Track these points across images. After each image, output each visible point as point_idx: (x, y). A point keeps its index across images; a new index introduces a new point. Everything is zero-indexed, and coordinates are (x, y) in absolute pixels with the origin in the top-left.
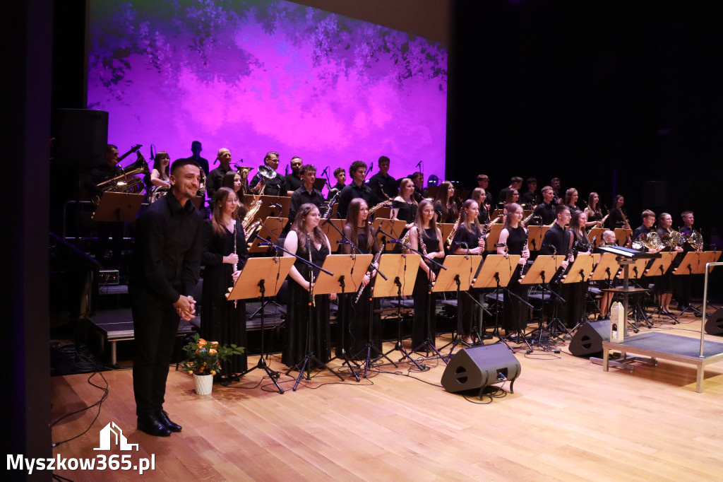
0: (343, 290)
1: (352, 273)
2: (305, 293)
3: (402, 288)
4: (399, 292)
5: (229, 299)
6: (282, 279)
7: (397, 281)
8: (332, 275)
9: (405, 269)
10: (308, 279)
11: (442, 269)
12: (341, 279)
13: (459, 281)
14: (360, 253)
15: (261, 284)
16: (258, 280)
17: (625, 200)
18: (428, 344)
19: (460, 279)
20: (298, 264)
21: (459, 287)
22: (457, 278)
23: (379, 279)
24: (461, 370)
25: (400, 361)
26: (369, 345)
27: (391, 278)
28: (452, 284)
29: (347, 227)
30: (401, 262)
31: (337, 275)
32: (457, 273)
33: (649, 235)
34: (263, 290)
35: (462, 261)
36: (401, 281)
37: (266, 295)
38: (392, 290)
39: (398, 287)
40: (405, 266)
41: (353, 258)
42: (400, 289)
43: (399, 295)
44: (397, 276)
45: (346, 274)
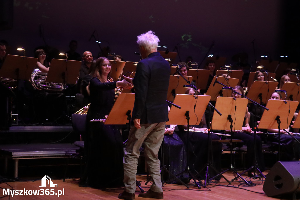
0: (188, 122)
1: (195, 108)
4: (231, 126)
5: (105, 124)
7: (229, 118)
8: (180, 108)
9: (236, 109)
11: (265, 110)
12: (187, 114)
13: (279, 121)
14: (200, 95)
18: (254, 167)
19: (280, 119)
21: (279, 125)
22: (278, 119)
23: (215, 115)
24: (278, 178)
25: (232, 180)
26: (208, 164)
27: (225, 115)
28: (274, 123)
30: (233, 103)
31: (184, 110)
32: (278, 114)
35: (282, 104)
36: (233, 117)
38: (225, 125)
39: (230, 123)
40: (236, 107)
41: (196, 98)
42: (232, 124)
43: (231, 129)
44: (229, 114)
45: (191, 111)
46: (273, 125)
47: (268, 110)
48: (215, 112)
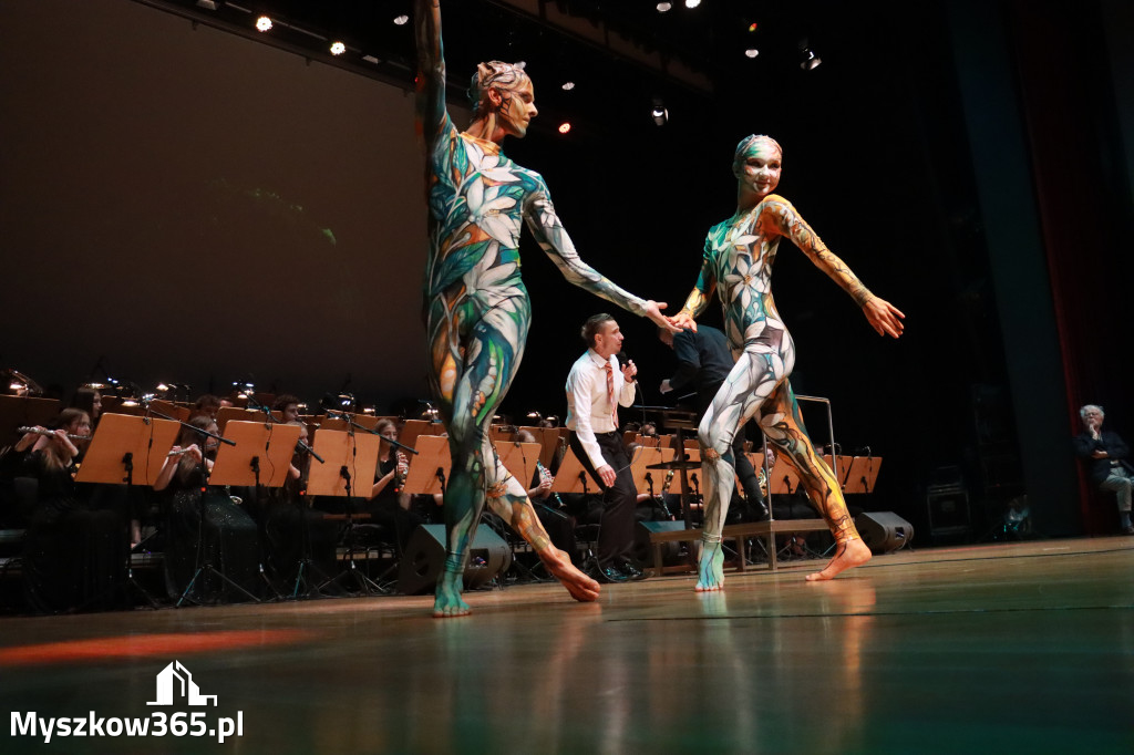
0: (257, 478)
1: (267, 452)
3: (351, 481)
4: (348, 488)
7: (344, 472)
8: (234, 445)
9: (355, 454)
12: (255, 462)
15: (127, 459)
16: (122, 454)
22: (439, 472)
24: (421, 556)
27: (334, 466)
28: (434, 482)
30: (349, 443)
31: (246, 454)
32: (440, 465)
34: (129, 471)
36: (350, 471)
38: (336, 487)
39: (345, 481)
40: (355, 449)
41: (268, 428)
42: (348, 483)
43: (349, 493)
44: (343, 464)
45: (261, 453)
46: (432, 485)
47: (417, 454)
48: (314, 460)
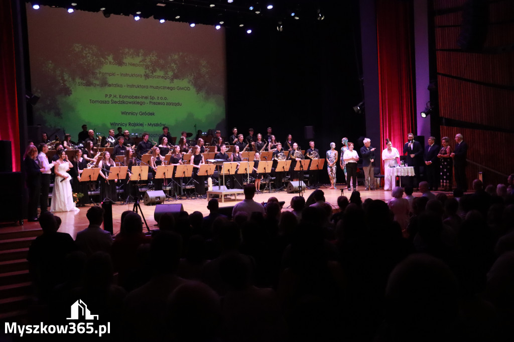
0: (120, 178)
2: (105, 180)
3: (141, 177)
6: (97, 175)
8: (114, 173)
10: (105, 175)
12: (117, 175)
15: (90, 176)
17: (292, 136)
20: (102, 170)
21: (165, 177)
22: (164, 174)
27: (137, 174)
29: (125, 158)
33: (279, 154)
34: (90, 178)
37: (92, 180)
38: (138, 178)
40: (142, 169)
45: (119, 173)
